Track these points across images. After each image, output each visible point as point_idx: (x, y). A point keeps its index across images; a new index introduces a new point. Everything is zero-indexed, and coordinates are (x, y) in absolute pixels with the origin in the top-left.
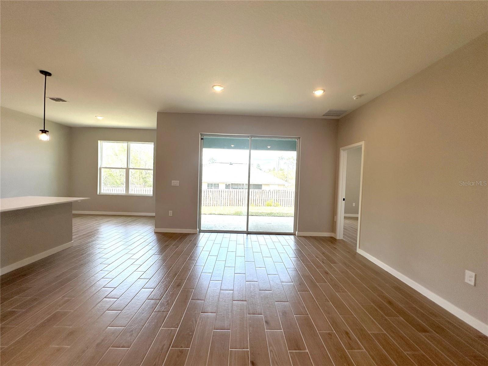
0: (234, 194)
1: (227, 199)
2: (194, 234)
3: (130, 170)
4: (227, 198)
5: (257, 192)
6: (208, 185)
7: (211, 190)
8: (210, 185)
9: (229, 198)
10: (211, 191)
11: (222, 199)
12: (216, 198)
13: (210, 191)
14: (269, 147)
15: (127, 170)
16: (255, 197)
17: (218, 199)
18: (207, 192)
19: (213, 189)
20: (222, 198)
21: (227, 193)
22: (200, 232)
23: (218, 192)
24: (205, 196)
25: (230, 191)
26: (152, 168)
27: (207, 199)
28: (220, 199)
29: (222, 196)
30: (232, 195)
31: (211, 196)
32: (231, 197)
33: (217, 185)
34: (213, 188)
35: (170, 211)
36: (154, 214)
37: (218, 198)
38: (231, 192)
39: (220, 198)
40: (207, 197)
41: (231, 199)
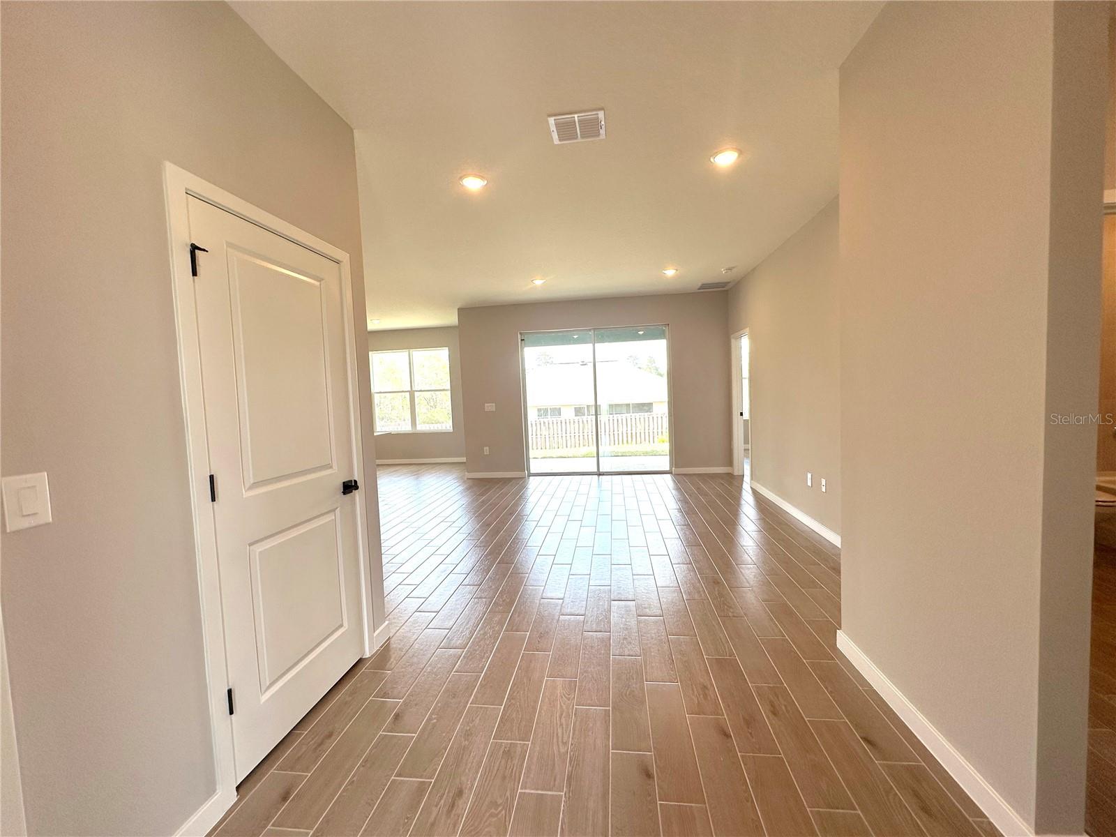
0: (592, 426)
1: (577, 437)
2: (520, 478)
3: (416, 393)
4: (577, 435)
5: (638, 420)
6: (539, 410)
7: (546, 420)
8: (543, 412)
9: (581, 434)
10: (544, 423)
11: (568, 438)
12: (556, 435)
13: (542, 424)
14: (641, 333)
15: (412, 393)
16: (634, 429)
17: (560, 437)
18: (538, 425)
19: (549, 419)
20: (568, 435)
21: (576, 425)
22: (530, 475)
23: (559, 423)
24: (534, 434)
25: (583, 421)
26: (449, 387)
27: (539, 439)
28: (564, 438)
29: (568, 432)
30: (586, 427)
31: (545, 432)
32: (586, 432)
33: (557, 411)
34: (549, 416)
35: (485, 448)
36: (464, 459)
37: (560, 435)
38: (585, 422)
39: (564, 435)
40: (539, 436)
41: (586, 437)
